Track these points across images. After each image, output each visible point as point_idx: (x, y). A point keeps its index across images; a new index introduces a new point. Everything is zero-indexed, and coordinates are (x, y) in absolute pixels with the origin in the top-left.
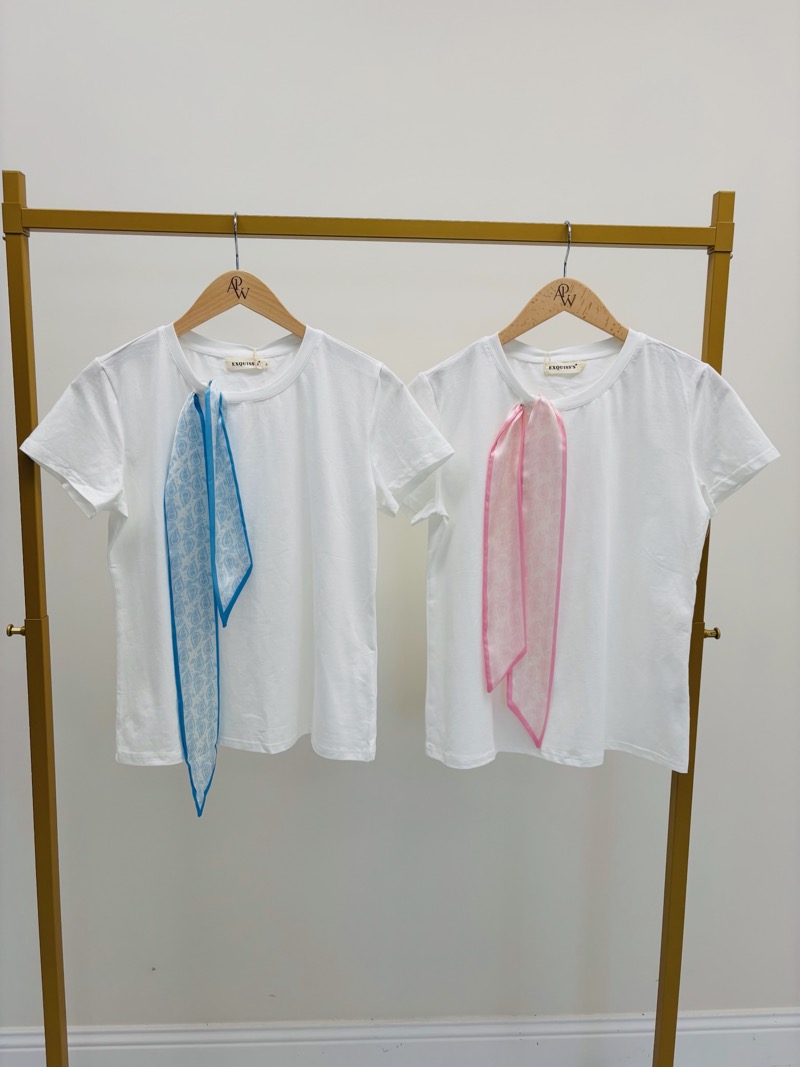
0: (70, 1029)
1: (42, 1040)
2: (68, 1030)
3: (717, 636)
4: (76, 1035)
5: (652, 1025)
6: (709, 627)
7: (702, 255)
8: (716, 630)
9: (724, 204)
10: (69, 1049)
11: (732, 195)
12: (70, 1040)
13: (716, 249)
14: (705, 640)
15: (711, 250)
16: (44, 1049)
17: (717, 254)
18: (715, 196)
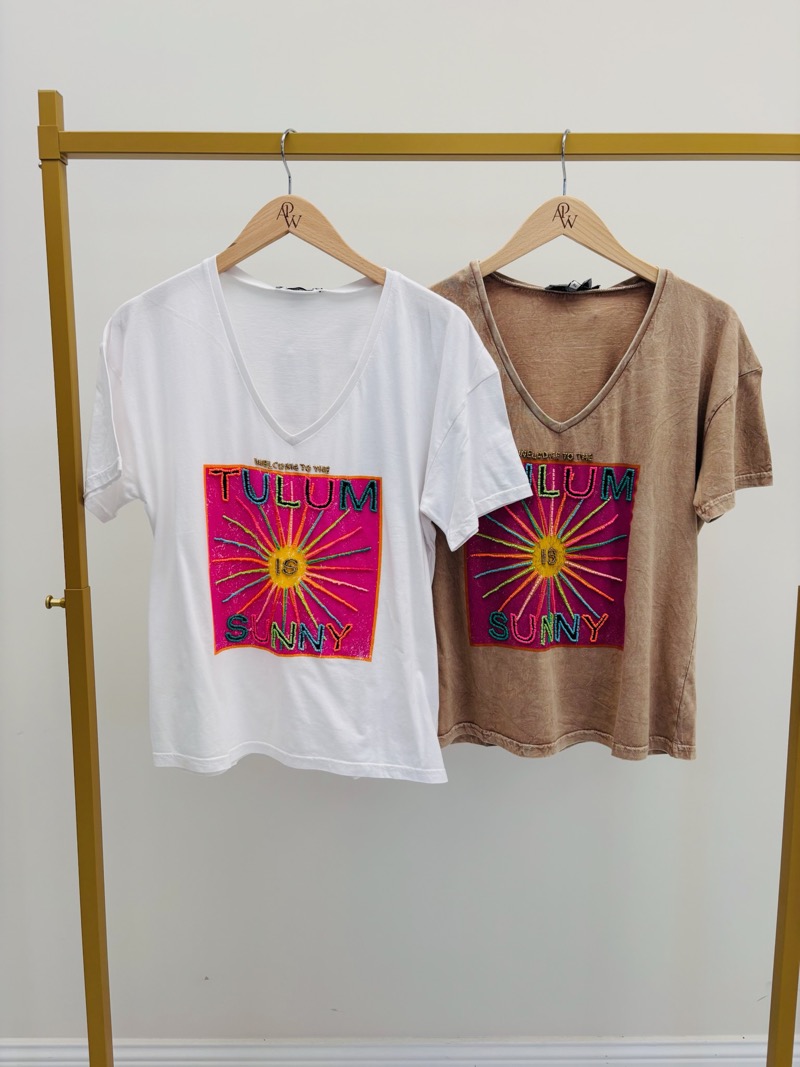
2: (114, 1044)
4: (121, 1047)
12: (116, 1054)
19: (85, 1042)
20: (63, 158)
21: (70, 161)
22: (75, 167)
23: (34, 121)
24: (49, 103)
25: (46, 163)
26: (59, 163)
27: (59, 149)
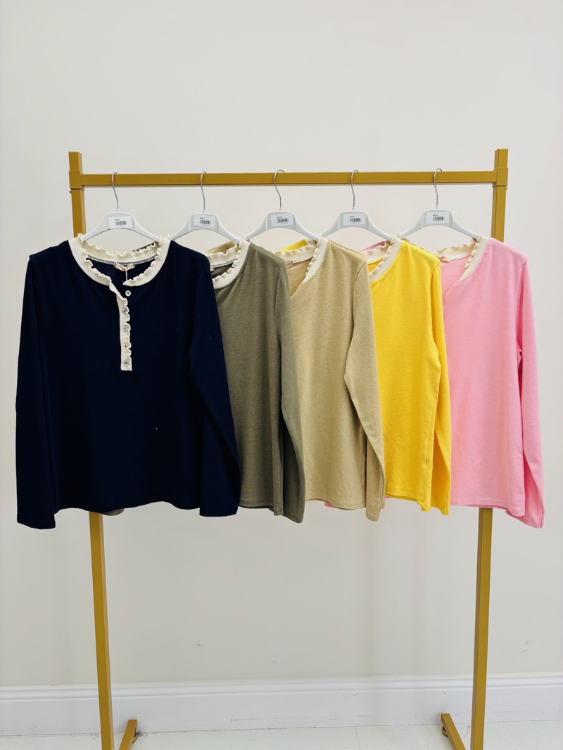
7: (489, 187)
9: (501, 156)
11: (506, 152)
13: (497, 184)
15: (495, 185)
17: (498, 187)
18: (496, 151)
20: (83, 186)
21: (86, 189)
23: (68, 169)
24: (74, 158)
25: (73, 190)
26: (80, 190)
27: (79, 182)
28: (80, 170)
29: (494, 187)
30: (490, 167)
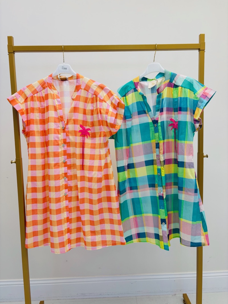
0: (30, 279)
1: (23, 283)
2: (30, 280)
3: (207, 157)
4: (32, 281)
5: (196, 275)
6: (205, 154)
8: (207, 155)
9: (202, 37)
10: (30, 285)
12: (31, 282)
13: (201, 49)
14: (204, 158)
15: (199, 50)
16: (23, 285)
17: (201, 51)
18: (199, 35)
19: (23, 280)
20: (14, 52)
21: (15, 53)
22: (17, 55)
23: (6, 43)
24: (10, 39)
25: (10, 53)
26: (13, 53)
27: (13, 50)
28: (12, 44)
29: (199, 51)
30: (197, 42)
